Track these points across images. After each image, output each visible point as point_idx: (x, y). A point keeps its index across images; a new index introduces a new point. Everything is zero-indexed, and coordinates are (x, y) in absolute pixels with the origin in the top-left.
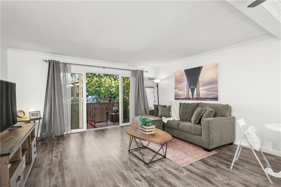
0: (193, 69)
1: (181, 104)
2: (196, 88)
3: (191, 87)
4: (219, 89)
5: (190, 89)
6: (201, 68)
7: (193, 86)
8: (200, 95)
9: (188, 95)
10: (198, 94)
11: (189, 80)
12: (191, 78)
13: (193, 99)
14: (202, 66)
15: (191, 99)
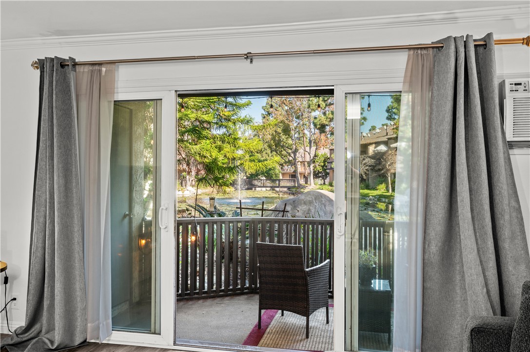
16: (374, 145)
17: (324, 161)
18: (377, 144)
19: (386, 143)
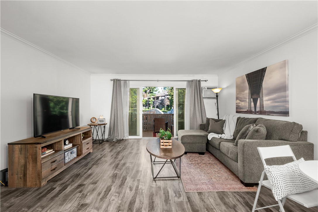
0: (255, 72)
1: (238, 119)
2: (259, 98)
3: (253, 97)
4: (290, 99)
5: (252, 99)
6: (265, 69)
7: (255, 95)
8: (263, 107)
9: (250, 107)
10: (261, 106)
11: (251, 87)
12: (254, 85)
13: (256, 113)
14: (266, 67)
15: (253, 112)
16: (161, 97)
17: (146, 101)
18: (162, 96)
19: (164, 96)
